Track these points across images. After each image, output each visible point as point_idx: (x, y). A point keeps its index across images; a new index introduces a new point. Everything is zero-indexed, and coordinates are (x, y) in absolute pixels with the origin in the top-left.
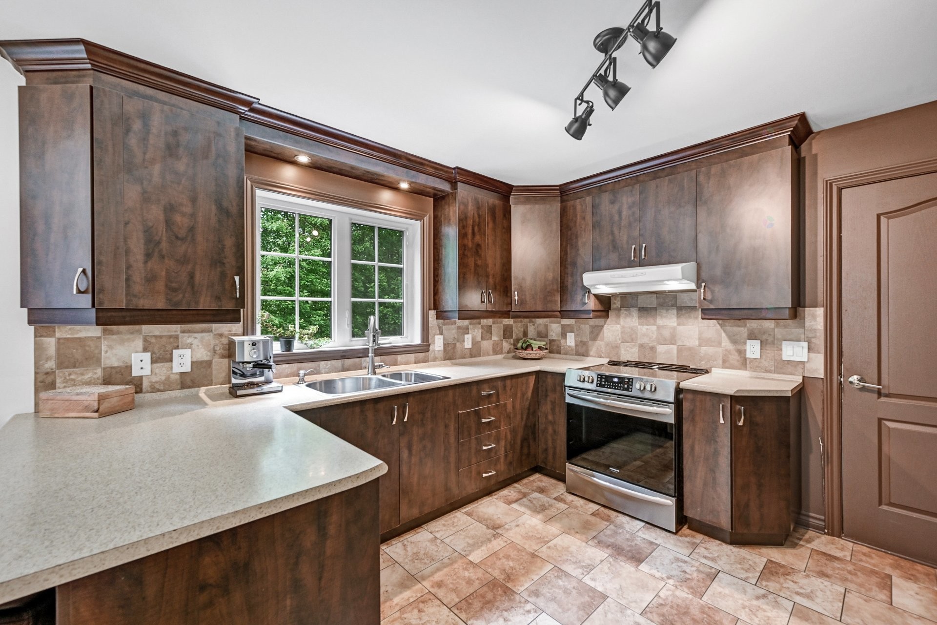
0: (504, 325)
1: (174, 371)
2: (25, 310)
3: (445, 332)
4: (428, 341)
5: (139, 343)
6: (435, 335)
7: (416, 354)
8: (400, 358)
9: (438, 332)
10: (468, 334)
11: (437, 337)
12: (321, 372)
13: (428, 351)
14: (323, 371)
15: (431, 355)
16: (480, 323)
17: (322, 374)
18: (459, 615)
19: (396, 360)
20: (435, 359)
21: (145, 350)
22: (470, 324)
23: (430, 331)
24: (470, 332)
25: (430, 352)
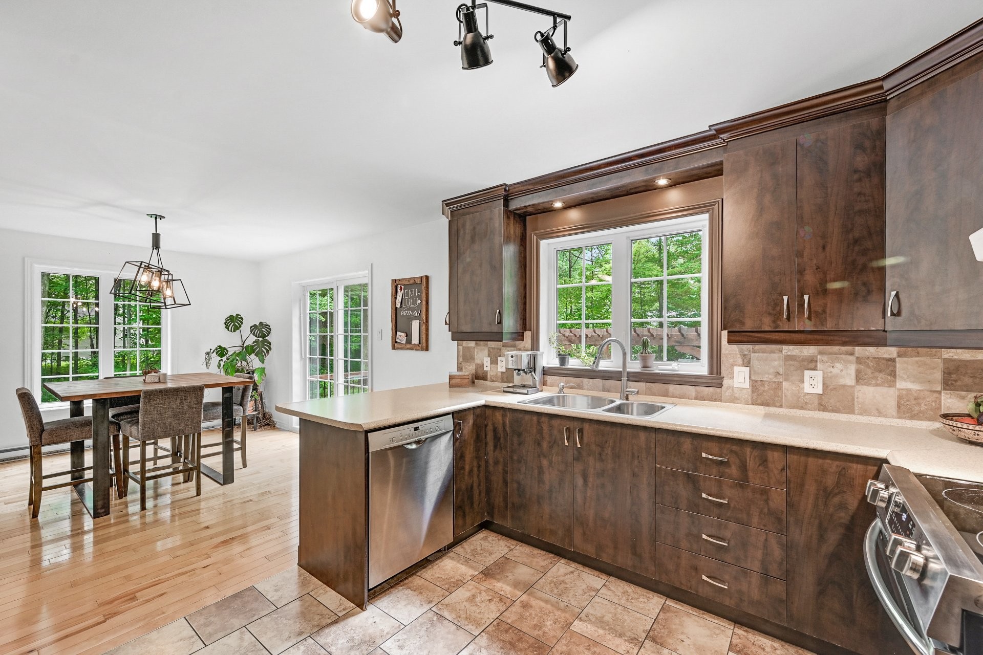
0: (945, 361)
1: (499, 370)
2: (450, 332)
3: (754, 362)
4: (719, 372)
5: (486, 352)
6: (733, 365)
7: (698, 388)
8: (672, 388)
9: (740, 361)
10: (815, 369)
11: (736, 369)
12: (584, 388)
13: (720, 386)
14: (586, 387)
15: (725, 392)
16: (852, 354)
17: (585, 389)
18: (492, 625)
19: (667, 390)
20: (733, 400)
21: (489, 356)
22: (821, 353)
23: (723, 358)
24: (819, 365)
25: (724, 388)
